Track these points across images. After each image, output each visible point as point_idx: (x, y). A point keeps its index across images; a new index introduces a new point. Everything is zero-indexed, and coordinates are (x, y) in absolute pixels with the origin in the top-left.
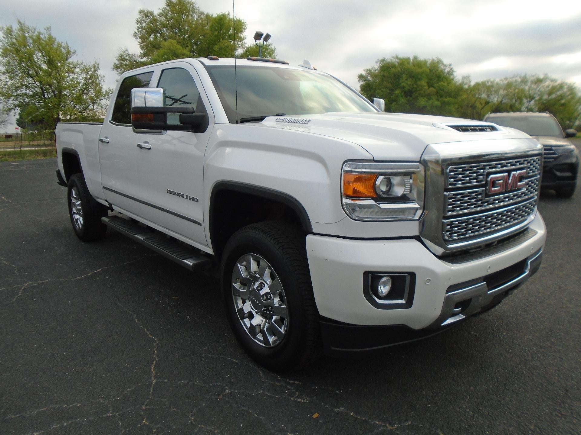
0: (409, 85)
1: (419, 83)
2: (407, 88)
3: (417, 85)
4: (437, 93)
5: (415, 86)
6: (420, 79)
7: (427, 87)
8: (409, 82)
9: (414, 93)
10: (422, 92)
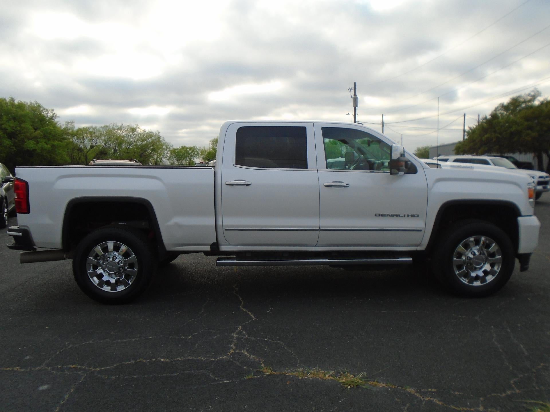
0: (12, 128)
1: (23, 125)
2: (9, 130)
3: (21, 127)
4: (45, 137)
5: (19, 128)
6: (24, 122)
7: (33, 130)
8: (12, 124)
9: (19, 135)
10: (28, 135)
